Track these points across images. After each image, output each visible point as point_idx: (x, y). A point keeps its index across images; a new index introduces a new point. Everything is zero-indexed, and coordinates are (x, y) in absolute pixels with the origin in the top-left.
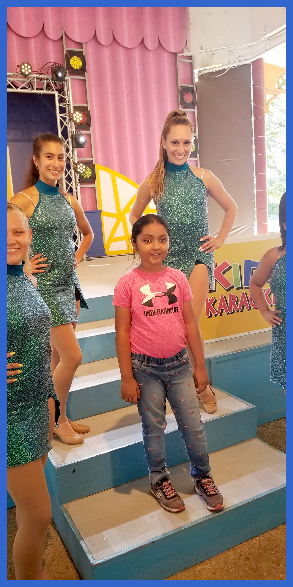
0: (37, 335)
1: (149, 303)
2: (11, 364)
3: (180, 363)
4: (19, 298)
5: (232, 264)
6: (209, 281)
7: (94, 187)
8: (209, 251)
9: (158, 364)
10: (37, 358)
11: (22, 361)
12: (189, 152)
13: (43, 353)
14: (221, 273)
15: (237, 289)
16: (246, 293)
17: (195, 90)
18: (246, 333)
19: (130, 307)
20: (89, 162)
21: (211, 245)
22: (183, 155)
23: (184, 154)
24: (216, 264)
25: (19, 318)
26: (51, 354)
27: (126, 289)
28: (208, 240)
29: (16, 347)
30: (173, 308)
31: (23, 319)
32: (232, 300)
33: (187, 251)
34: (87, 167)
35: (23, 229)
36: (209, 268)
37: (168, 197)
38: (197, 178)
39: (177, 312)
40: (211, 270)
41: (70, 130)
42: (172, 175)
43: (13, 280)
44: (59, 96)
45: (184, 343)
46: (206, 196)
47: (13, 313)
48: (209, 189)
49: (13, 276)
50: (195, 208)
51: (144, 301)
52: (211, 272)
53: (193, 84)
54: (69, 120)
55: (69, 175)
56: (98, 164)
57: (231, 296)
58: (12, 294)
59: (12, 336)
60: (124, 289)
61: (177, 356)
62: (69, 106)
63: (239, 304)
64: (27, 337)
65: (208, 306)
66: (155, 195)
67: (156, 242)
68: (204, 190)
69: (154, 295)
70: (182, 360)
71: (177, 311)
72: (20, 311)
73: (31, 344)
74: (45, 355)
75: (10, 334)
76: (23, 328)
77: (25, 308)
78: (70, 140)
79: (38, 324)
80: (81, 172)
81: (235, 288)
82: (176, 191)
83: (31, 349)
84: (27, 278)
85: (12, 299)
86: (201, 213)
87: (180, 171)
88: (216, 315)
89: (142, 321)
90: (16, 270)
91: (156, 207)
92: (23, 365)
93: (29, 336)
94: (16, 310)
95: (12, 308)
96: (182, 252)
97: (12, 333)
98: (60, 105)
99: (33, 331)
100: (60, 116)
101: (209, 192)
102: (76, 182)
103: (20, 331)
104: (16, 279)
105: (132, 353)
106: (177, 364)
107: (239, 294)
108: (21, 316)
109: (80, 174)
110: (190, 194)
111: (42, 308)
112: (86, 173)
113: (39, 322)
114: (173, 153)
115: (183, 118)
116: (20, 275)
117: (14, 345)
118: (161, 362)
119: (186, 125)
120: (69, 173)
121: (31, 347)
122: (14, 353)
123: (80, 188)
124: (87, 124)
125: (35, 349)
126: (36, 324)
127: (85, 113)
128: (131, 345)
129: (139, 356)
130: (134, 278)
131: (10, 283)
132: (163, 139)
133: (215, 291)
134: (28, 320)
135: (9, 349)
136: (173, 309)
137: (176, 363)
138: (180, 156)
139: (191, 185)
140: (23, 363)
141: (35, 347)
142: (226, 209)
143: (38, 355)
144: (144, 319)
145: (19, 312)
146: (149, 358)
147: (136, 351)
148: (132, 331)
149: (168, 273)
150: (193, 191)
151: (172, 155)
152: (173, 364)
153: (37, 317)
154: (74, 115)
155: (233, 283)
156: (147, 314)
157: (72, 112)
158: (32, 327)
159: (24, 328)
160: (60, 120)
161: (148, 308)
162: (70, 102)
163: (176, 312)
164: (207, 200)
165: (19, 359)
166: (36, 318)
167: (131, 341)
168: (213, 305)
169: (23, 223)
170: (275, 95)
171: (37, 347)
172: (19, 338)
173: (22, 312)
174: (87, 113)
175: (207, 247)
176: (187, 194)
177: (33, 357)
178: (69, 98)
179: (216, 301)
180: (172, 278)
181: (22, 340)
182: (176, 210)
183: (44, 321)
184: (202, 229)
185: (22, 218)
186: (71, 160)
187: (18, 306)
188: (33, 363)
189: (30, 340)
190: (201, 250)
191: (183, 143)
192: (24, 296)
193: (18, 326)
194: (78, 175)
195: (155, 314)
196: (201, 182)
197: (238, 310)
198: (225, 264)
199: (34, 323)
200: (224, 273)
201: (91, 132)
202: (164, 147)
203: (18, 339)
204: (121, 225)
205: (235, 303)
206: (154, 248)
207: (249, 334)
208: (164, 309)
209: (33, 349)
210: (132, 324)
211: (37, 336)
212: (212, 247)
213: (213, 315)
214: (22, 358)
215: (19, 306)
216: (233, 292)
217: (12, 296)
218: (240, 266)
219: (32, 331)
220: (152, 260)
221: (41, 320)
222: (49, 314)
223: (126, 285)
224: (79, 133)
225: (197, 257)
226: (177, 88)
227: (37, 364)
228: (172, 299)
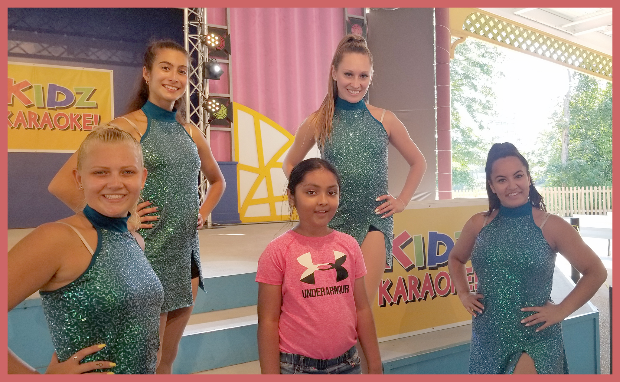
0: (142, 319)
1: (310, 279)
2: (98, 363)
3: (348, 366)
4: (120, 263)
5: (414, 236)
6: (386, 254)
7: (230, 132)
8: (387, 215)
9: (319, 369)
10: (138, 354)
11: (115, 359)
12: (365, 88)
13: (149, 347)
14: (399, 247)
15: (420, 269)
16: (430, 275)
17: (365, 22)
18: (430, 330)
19: (282, 285)
20: (225, 98)
21: (390, 207)
22: (358, 91)
23: (360, 89)
24: (394, 235)
25: (118, 292)
26: (158, 350)
27: (277, 258)
28: (386, 200)
29: (108, 336)
30: (342, 286)
31: (123, 294)
32: (413, 284)
33: (358, 213)
34: (222, 105)
35: (135, 167)
36: (386, 236)
37: (337, 141)
38: (375, 120)
39: (348, 292)
40: (389, 240)
41: (201, 56)
42: (343, 114)
43: (113, 238)
44: (189, 12)
45: (354, 338)
46: (386, 143)
47: (110, 285)
48: (391, 134)
49: (113, 232)
50: (372, 157)
51: (304, 276)
52: (389, 242)
53: (364, 16)
54: (201, 44)
55: (195, 113)
56: (237, 102)
57: (411, 278)
58: (110, 257)
59: (104, 320)
60: (274, 258)
61: (345, 356)
62: (202, 26)
63: (421, 289)
64: (127, 321)
65: (382, 291)
66: (320, 137)
67: (323, 194)
68: (384, 136)
69: (318, 267)
70: (352, 362)
71: (347, 290)
72: (119, 282)
73: (132, 333)
74: (151, 351)
75: (101, 316)
76: (122, 308)
77: (127, 278)
78: (201, 69)
79: (144, 303)
80: (213, 110)
81: (416, 267)
82: (348, 134)
83: (132, 340)
84: (132, 237)
85: (109, 264)
86: (379, 165)
87: (354, 110)
88: (392, 304)
89: (298, 304)
90: (117, 225)
91: (321, 153)
92: (117, 364)
93: (130, 321)
94: (115, 281)
95: (108, 277)
96: (352, 214)
97: (104, 315)
98: (190, 24)
99: (137, 313)
100: (190, 38)
101: (390, 139)
102: (204, 122)
103: (117, 312)
104: (117, 236)
105: (280, 353)
106: (345, 368)
107: (422, 275)
108: (120, 289)
109: (211, 113)
110: (366, 139)
111: (151, 280)
112: (220, 112)
113: (145, 300)
114: (346, 87)
115: (360, 44)
116: (122, 231)
117: (106, 333)
118: (322, 365)
119: (363, 53)
120: (195, 111)
121: (131, 337)
122: (104, 345)
123: (210, 130)
124: (225, 51)
125: (138, 340)
126: (141, 303)
127: (223, 38)
128: (280, 341)
129: (290, 357)
130: (290, 244)
131: (108, 242)
132: (334, 69)
133: (391, 271)
134: (131, 296)
135: (97, 339)
136: (343, 288)
137: (344, 366)
138: (355, 91)
139: (367, 127)
140: (116, 360)
141: (138, 337)
142: (412, 163)
143: (141, 350)
144: (302, 301)
145: (118, 284)
146: (306, 359)
147: (286, 350)
148: (283, 319)
149: (336, 238)
150: (370, 135)
151: (344, 89)
152: (338, 368)
153: (143, 293)
154: (209, 38)
155: (414, 262)
156: (307, 294)
157: (206, 34)
158: (135, 307)
159: (124, 308)
160: (189, 42)
161: (309, 286)
162: (204, 21)
163: (345, 292)
164: (388, 150)
165: (110, 355)
166: (141, 295)
167: (280, 334)
168: (388, 290)
169: (137, 160)
170: (462, 38)
171: (141, 337)
172: (114, 322)
173: (123, 284)
174: (225, 37)
175: (385, 210)
176: (362, 139)
177: (132, 353)
178: (203, 15)
179: (392, 284)
180: (341, 245)
181: (119, 326)
182: (347, 158)
183: (153, 299)
184: (380, 185)
185: (135, 152)
186: (200, 95)
187: (117, 274)
188: (132, 361)
189: (130, 326)
190: (377, 213)
191: (359, 76)
192: (127, 261)
193: (114, 304)
194: (209, 114)
195: (317, 294)
196: (380, 125)
197: (420, 297)
198: (405, 235)
199: (139, 301)
200: (403, 247)
201: (230, 61)
202: (334, 78)
203: (113, 324)
204: (263, 183)
205: (417, 288)
206: (320, 203)
207: (434, 330)
208: (330, 288)
209: (134, 340)
210: (283, 309)
211: (141, 321)
212: (391, 210)
213: (388, 303)
214: (116, 353)
215: (119, 275)
216: (414, 273)
217: (110, 260)
218: (423, 238)
219: (134, 313)
220: (316, 220)
221: (149, 297)
222: (161, 289)
223: (278, 253)
224: (214, 60)
225: (372, 222)
226: (343, 18)
227: (137, 363)
228: (342, 274)
